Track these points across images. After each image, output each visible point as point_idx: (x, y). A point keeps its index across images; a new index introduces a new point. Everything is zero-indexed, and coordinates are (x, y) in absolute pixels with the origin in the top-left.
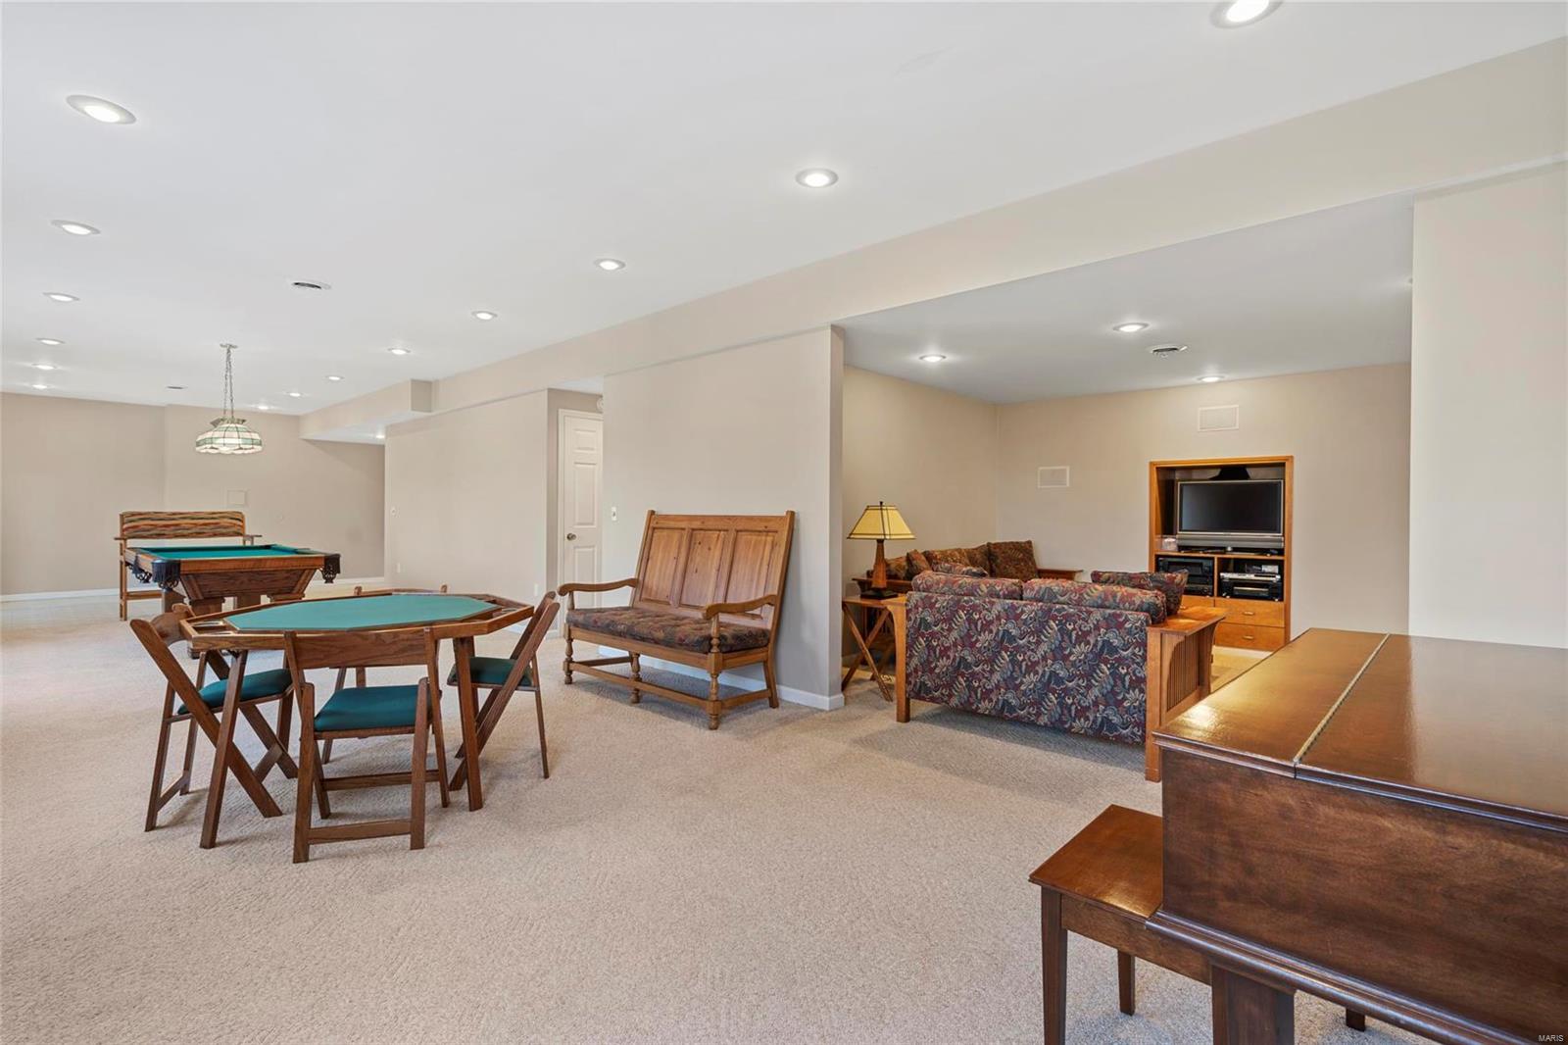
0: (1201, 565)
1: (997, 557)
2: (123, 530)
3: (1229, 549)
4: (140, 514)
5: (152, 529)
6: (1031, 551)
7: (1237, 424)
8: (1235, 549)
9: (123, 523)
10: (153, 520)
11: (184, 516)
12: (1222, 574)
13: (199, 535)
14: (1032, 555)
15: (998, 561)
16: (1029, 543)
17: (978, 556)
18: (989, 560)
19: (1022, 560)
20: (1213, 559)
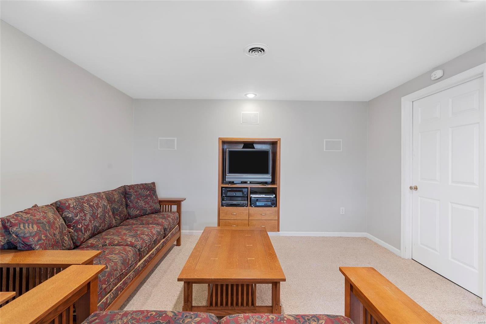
0: (241, 191)
1: (131, 196)
3: (249, 183)
6: (155, 189)
7: (258, 122)
8: (251, 183)
12: (251, 195)
14: (155, 192)
15: (132, 198)
16: (154, 184)
17: (116, 197)
18: (125, 198)
19: (149, 195)
20: (247, 188)
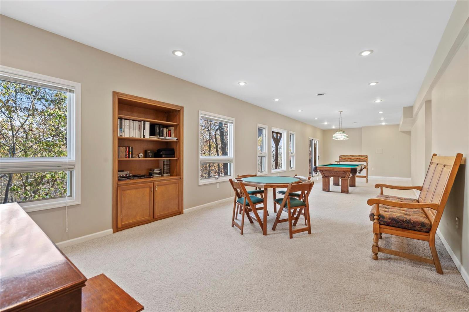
2: (340, 160)
4: (343, 156)
5: (345, 160)
9: (340, 158)
10: (346, 157)
11: (352, 156)
13: (356, 161)
